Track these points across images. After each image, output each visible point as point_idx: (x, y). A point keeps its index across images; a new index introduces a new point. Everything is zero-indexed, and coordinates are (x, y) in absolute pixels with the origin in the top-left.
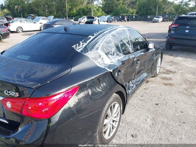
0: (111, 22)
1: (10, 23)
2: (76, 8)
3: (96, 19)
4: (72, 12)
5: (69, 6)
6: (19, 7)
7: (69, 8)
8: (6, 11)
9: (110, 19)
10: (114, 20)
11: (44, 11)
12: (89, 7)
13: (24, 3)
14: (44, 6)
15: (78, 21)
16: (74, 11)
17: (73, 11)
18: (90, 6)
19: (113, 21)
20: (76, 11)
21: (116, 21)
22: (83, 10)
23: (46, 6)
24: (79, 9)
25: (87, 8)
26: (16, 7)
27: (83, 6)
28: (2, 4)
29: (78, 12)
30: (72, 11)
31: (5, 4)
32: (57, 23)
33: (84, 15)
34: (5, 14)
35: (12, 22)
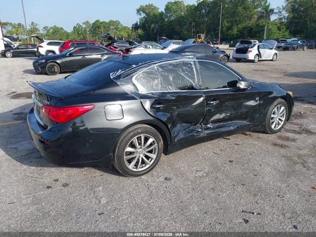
0: (294, 50)
1: (131, 48)
2: (239, 26)
3: (254, 45)
4: (230, 33)
5: (228, 23)
6: (156, 25)
7: (227, 26)
8: (140, 31)
9: (294, 44)
10: (302, 47)
11: (189, 31)
12: (261, 24)
13: (164, 20)
14: (190, 23)
15: (235, 47)
16: (235, 31)
17: (232, 30)
18: (262, 22)
19: (300, 48)
20: (238, 31)
21: (305, 48)
22: (249, 30)
23: (193, 24)
24: (243, 28)
25: (258, 25)
26: (153, 26)
27: (251, 23)
28: (137, 23)
29: (241, 33)
30: (230, 31)
31: (140, 22)
32: (187, 50)
33: (250, 37)
34: (138, 36)
35: (134, 48)
